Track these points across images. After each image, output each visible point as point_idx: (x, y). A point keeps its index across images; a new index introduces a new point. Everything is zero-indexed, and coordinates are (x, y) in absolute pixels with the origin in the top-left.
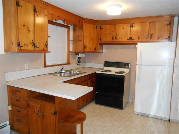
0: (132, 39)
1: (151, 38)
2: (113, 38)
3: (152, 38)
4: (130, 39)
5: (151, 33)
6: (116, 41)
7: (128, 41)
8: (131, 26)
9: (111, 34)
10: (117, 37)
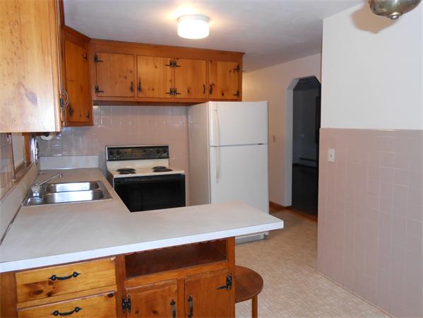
0: (175, 92)
1: (211, 92)
2: (132, 89)
3: (213, 91)
4: (171, 92)
5: (211, 82)
6: (141, 95)
7: (169, 96)
8: (171, 64)
9: (126, 78)
10: (142, 86)
